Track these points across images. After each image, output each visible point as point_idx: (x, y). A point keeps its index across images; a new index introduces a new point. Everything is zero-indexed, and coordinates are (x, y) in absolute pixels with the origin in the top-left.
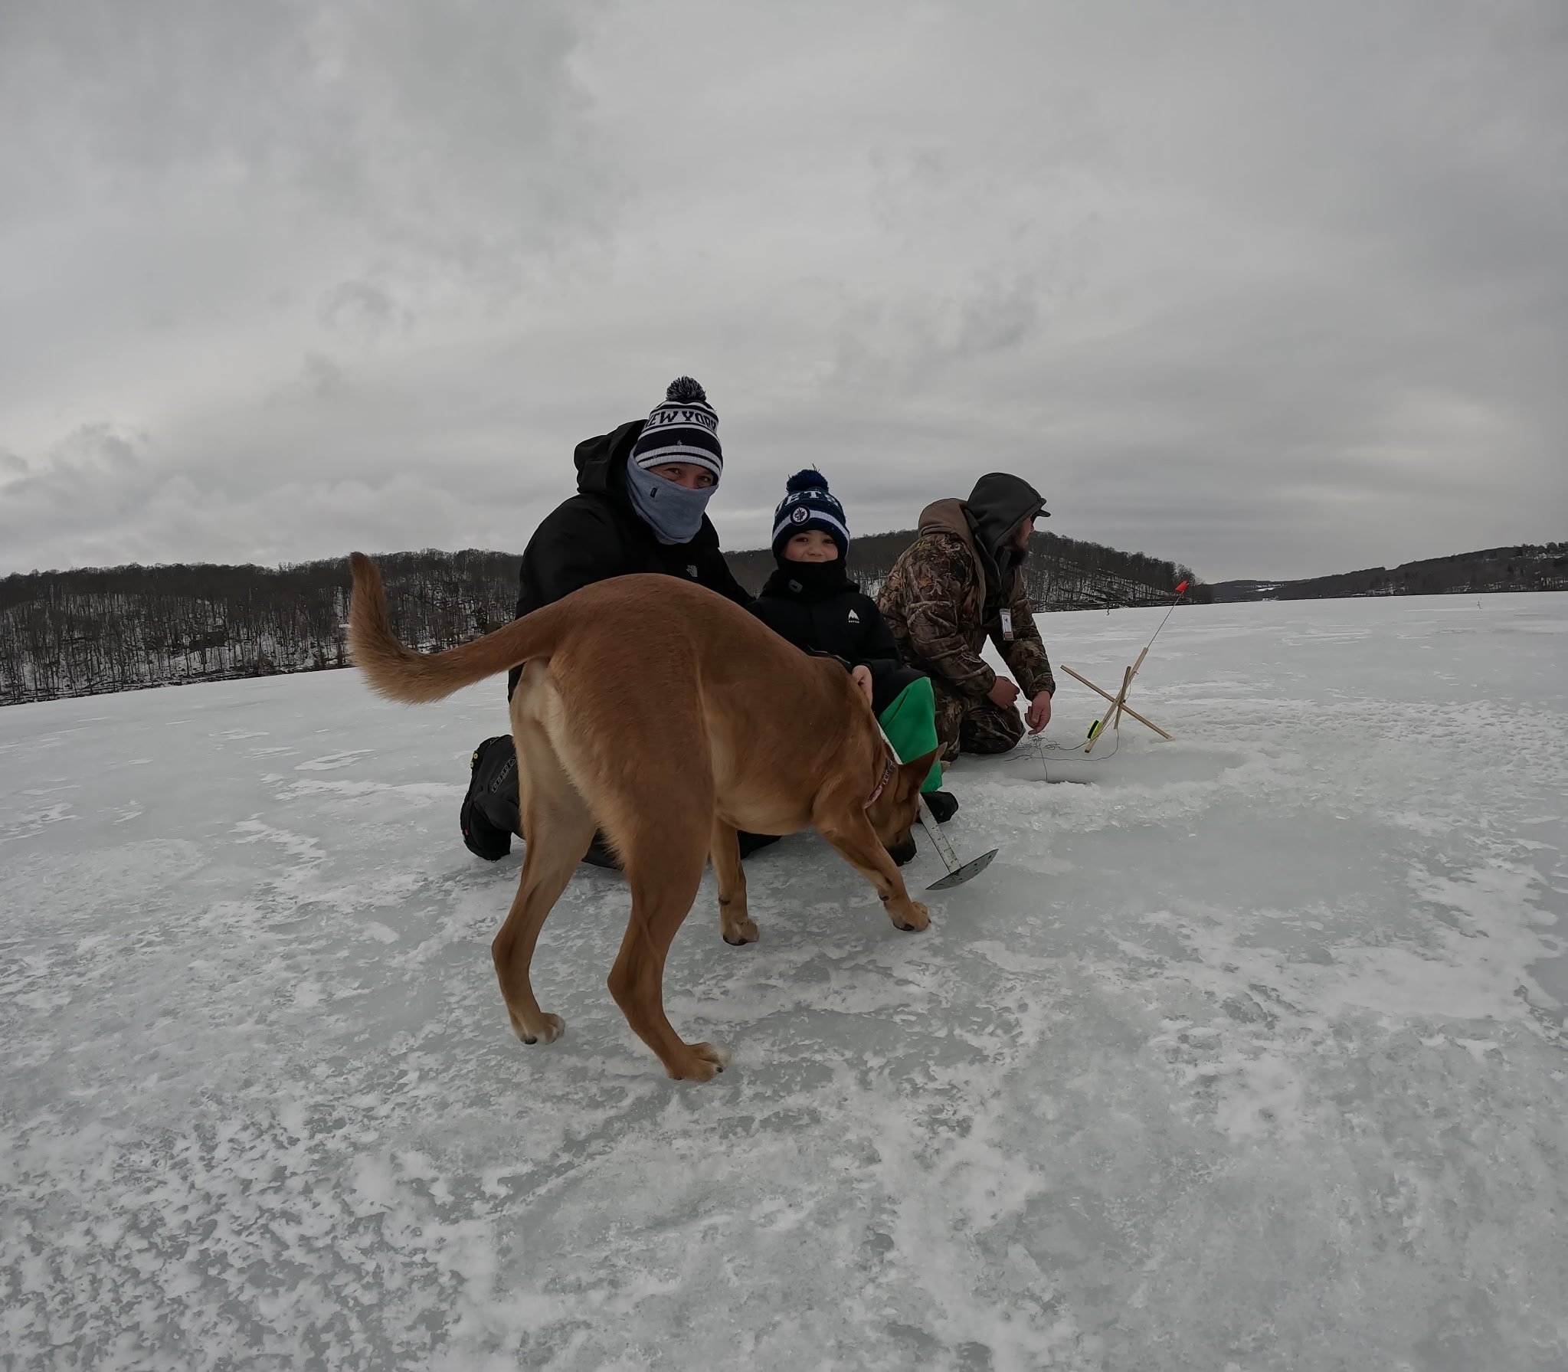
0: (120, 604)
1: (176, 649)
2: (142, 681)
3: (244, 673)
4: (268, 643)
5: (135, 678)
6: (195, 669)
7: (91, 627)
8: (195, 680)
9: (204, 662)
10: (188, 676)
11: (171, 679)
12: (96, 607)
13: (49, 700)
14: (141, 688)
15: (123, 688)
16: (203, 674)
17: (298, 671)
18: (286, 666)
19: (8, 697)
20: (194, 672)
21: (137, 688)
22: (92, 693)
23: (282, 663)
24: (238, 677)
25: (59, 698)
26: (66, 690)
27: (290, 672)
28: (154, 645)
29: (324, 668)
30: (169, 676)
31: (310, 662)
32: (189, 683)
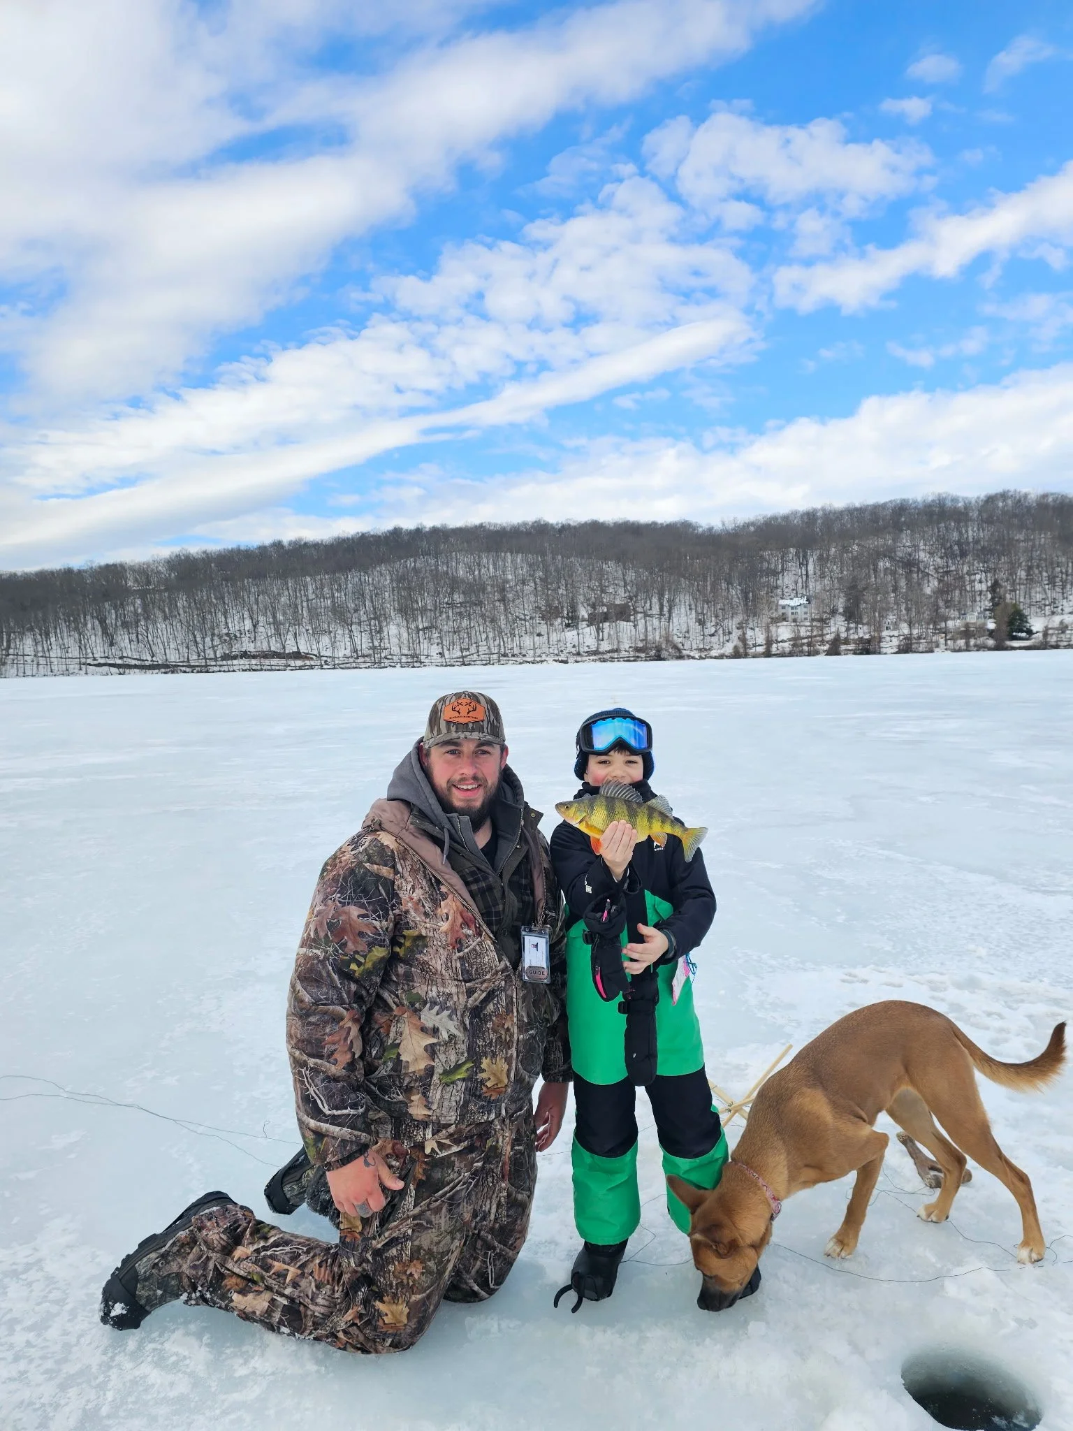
0: (513, 566)
1: (572, 621)
2: (524, 656)
3: (643, 655)
4: (683, 619)
5: (516, 651)
6: (588, 646)
7: (474, 591)
8: (584, 658)
9: (600, 640)
10: (578, 654)
11: (557, 655)
12: (488, 568)
13: (413, 667)
14: (521, 663)
15: (499, 661)
16: (596, 653)
17: (711, 657)
18: (700, 650)
19: (367, 659)
20: (587, 649)
21: (516, 662)
22: (464, 664)
23: (695, 646)
24: (636, 659)
25: (425, 666)
26: (437, 659)
27: (701, 658)
28: (549, 614)
29: (746, 656)
30: (556, 652)
31: (729, 649)
32: (577, 662)
